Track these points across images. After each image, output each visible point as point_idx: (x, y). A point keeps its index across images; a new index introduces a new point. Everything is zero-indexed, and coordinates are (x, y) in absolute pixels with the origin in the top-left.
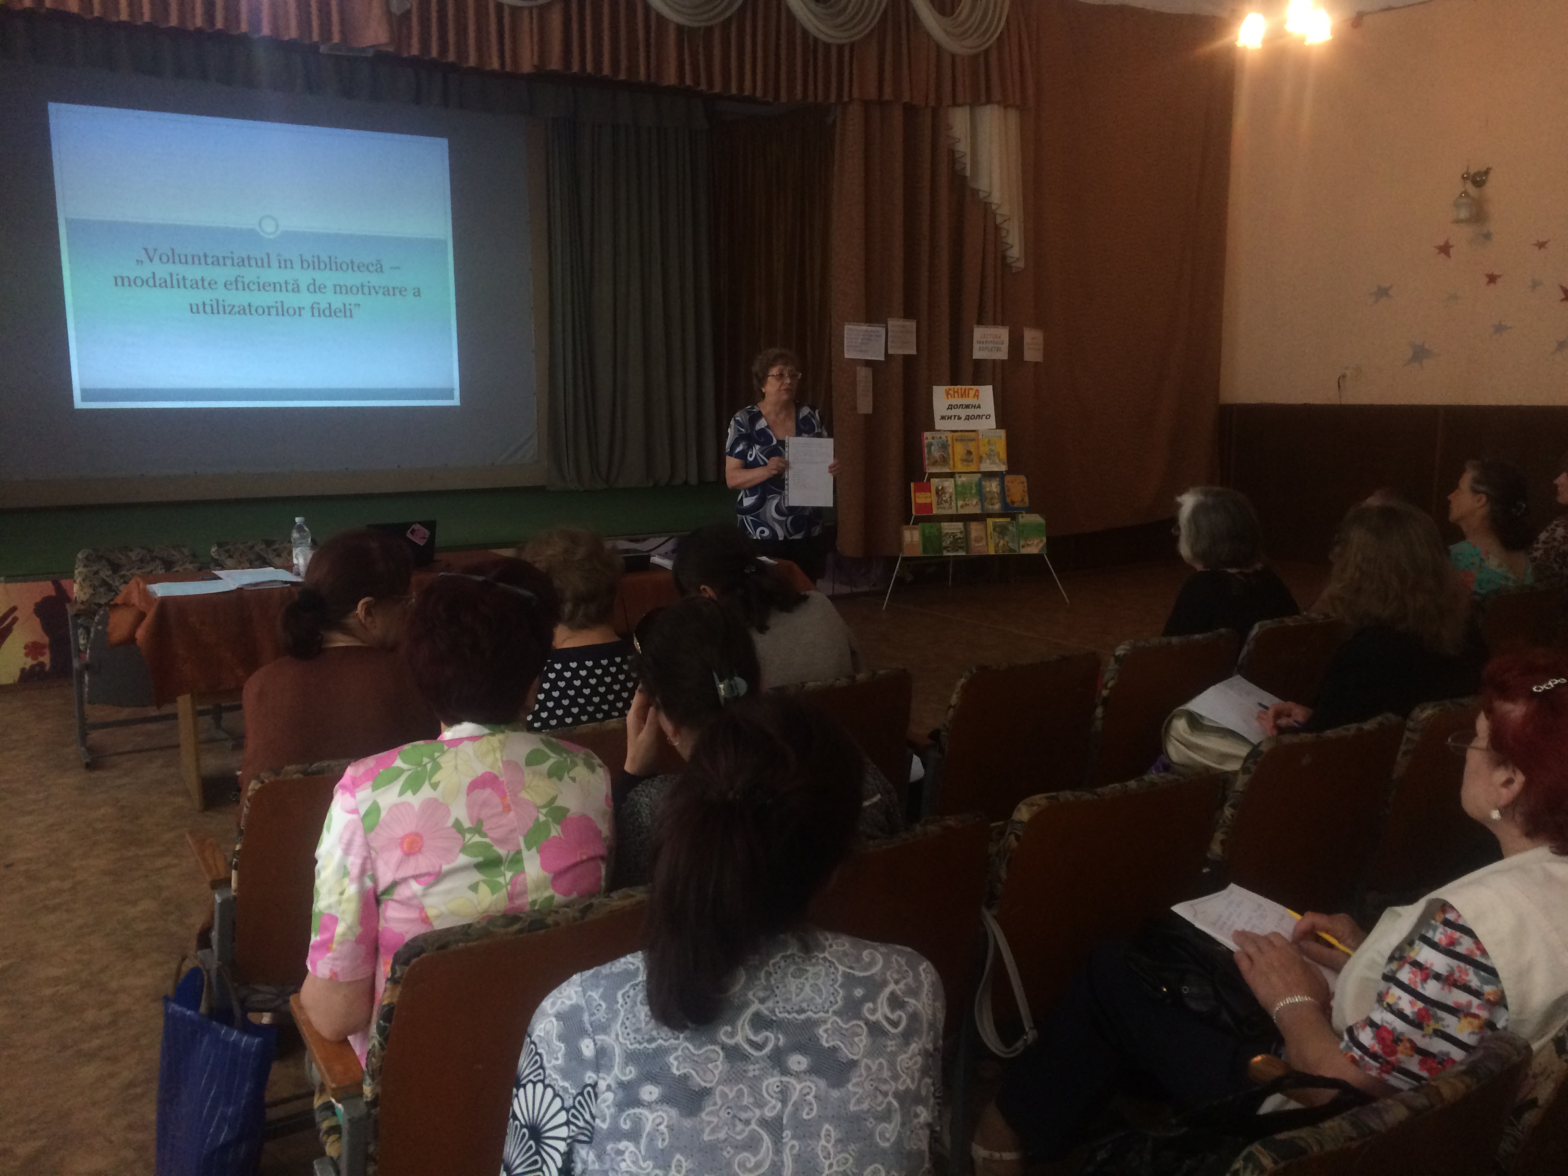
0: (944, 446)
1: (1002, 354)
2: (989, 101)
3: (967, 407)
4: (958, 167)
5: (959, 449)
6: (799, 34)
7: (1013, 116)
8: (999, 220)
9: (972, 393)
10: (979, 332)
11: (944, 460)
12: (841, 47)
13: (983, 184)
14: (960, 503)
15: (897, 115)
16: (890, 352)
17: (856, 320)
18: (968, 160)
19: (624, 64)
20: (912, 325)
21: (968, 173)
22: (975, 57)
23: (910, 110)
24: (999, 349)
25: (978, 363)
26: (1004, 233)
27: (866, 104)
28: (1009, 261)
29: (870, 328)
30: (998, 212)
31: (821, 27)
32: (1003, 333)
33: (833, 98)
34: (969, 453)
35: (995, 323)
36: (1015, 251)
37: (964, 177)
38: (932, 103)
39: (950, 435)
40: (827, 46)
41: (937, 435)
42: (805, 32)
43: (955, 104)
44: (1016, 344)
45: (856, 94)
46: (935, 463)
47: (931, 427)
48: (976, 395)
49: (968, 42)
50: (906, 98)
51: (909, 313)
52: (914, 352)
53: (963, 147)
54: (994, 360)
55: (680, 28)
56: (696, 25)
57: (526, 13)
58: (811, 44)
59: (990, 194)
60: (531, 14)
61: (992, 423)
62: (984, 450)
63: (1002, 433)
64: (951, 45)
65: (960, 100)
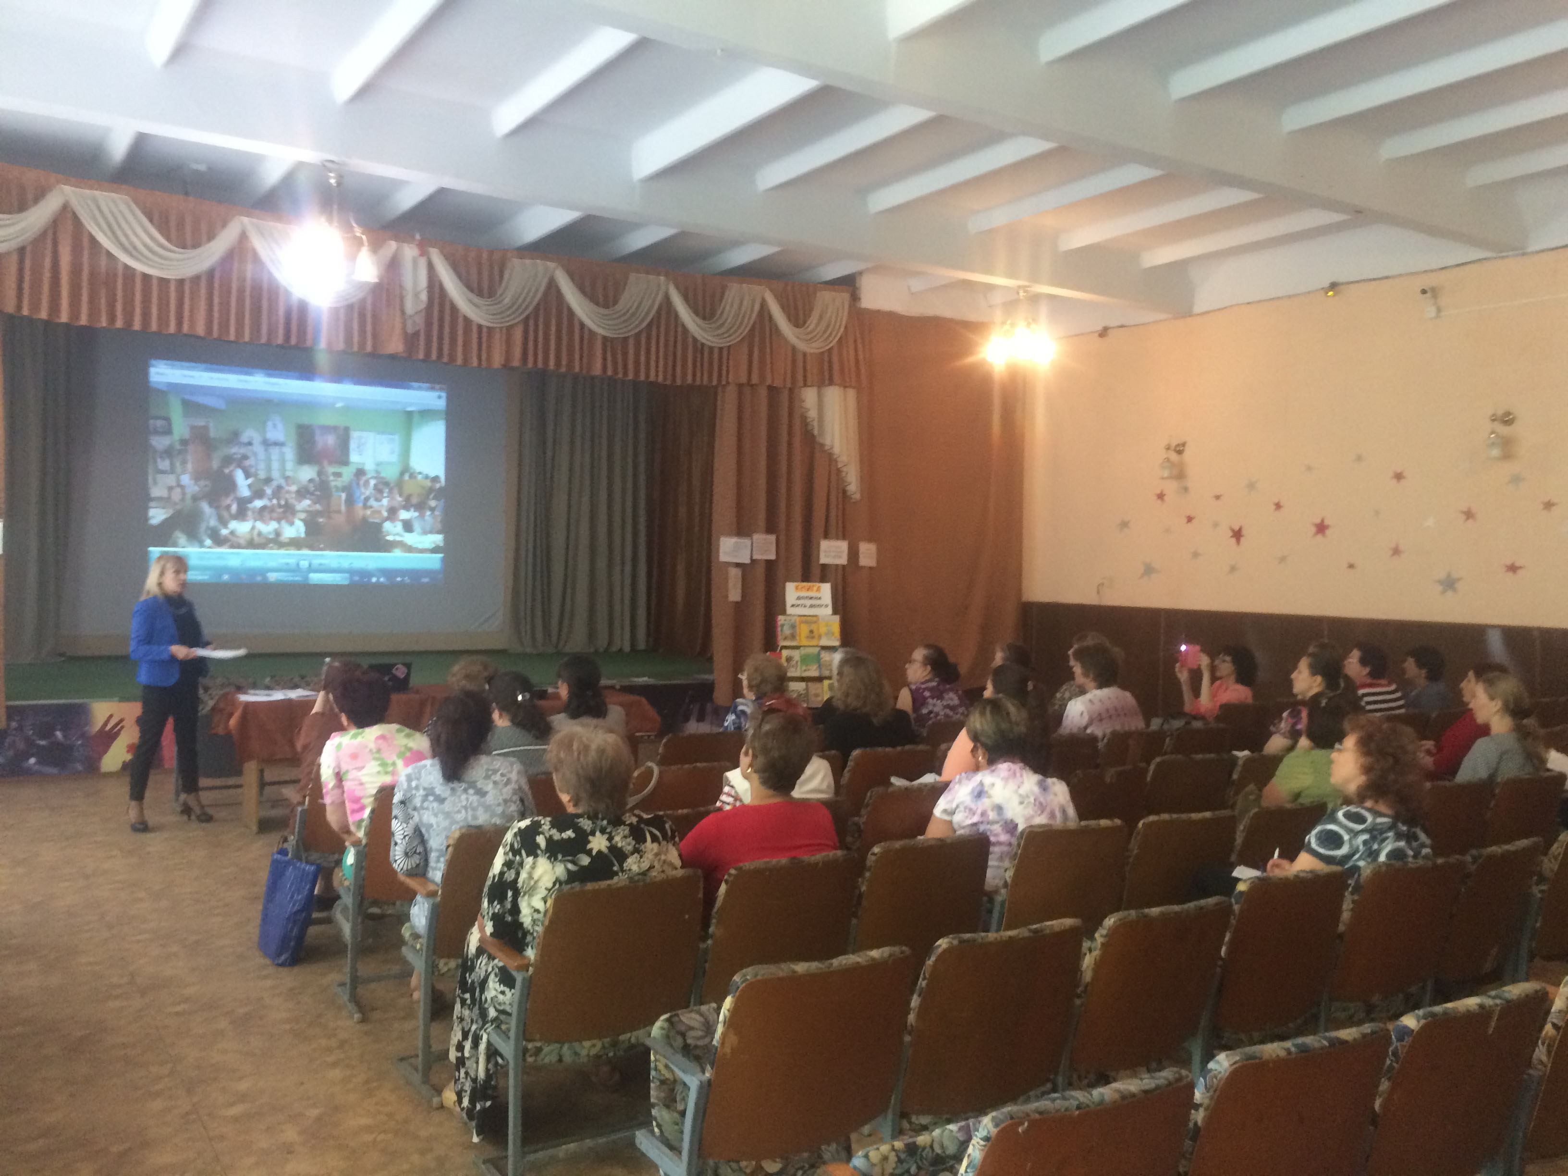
0: (793, 627)
1: (843, 560)
2: (831, 382)
3: (811, 598)
4: (810, 428)
5: (804, 630)
6: (690, 340)
7: (851, 393)
8: (840, 465)
9: (815, 588)
10: (825, 545)
11: (793, 637)
12: (721, 349)
13: (827, 441)
14: (804, 668)
15: (763, 392)
16: (755, 557)
17: (730, 534)
18: (815, 424)
19: (564, 362)
20: (772, 538)
21: (816, 432)
22: (822, 353)
23: (772, 390)
24: (840, 557)
25: (824, 567)
26: (844, 474)
27: (740, 386)
28: (849, 493)
29: (739, 540)
30: (838, 459)
31: (706, 336)
32: (843, 545)
33: (715, 382)
34: (811, 632)
35: (837, 538)
36: (853, 486)
37: (813, 436)
38: (789, 385)
39: (798, 619)
40: (711, 349)
41: (788, 618)
42: (695, 340)
43: (805, 385)
44: (853, 554)
45: (731, 378)
46: (785, 639)
47: (783, 612)
48: (818, 590)
49: (814, 345)
50: (769, 382)
51: (770, 529)
52: (773, 557)
53: (812, 414)
54: (837, 565)
55: (605, 339)
56: (615, 336)
57: (498, 330)
58: (699, 348)
59: (832, 448)
60: (501, 330)
61: (829, 610)
62: (823, 630)
63: (837, 618)
64: (802, 346)
65: (809, 383)
